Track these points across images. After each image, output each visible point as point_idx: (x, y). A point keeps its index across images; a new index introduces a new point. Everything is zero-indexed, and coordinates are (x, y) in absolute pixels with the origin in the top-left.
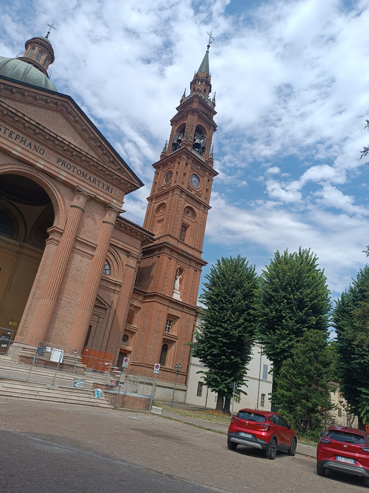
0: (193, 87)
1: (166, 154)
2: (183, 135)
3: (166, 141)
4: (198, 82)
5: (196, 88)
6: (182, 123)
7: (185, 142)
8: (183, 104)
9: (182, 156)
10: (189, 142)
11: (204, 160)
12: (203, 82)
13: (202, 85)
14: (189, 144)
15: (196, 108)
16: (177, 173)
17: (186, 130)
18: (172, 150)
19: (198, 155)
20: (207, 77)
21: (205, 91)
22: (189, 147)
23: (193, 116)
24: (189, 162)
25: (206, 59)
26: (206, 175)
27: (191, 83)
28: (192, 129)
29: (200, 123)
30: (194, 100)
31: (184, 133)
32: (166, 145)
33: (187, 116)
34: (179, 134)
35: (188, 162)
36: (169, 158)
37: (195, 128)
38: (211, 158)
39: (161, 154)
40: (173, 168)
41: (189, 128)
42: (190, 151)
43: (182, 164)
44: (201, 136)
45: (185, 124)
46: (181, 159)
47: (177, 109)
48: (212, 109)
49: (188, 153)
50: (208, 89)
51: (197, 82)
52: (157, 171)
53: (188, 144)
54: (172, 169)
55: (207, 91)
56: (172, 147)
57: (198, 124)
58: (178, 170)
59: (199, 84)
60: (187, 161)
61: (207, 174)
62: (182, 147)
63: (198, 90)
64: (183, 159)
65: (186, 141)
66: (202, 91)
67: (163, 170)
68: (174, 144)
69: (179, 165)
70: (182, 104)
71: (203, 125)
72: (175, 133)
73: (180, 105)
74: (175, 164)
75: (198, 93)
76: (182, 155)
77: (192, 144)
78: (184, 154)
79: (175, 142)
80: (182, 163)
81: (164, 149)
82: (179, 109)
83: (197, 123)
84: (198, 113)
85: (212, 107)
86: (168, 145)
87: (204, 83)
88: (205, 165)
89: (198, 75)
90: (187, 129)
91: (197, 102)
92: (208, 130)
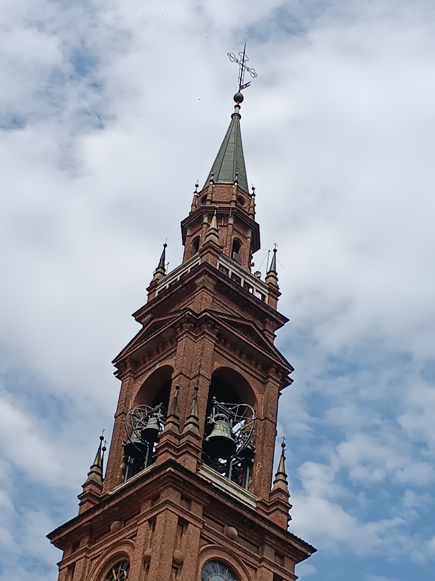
0: (191, 236)
1: (101, 487)
2: (164, 411)
3: (102, 438)
4: (210, 220)
5: (203, 241)
6: (157, 367)
7: (173, 440)
8: (159, 298)
9: (162, 495)
10: (185, 439)
11: (252, 500)
12: (227, 217)
13: (225, 229)
14: (187, 445)
15: (205, 311)
16: (147, 560)
17: (173, 392)
18: (124, 470)
19: (227, 484)
20: (240, 200)
21: (236, 246)
22: (187, 456)
23: (196, 338)
24: (191, 516)
25: (232, 140)
26: (263, 560)
27: (185, 225)
28: (196, 389)
29: (225, 364)
30: (197, 281)
31: (166, 405)
32: (99, 453)
33: (174, 340)
34: (149, 409)
35: (187, 513)
36: (112, 504)
37: (208, 384)
38: (279, 490)
39: (81, 490)
40: (128, 543)
41: (183, 382)
42: (193, 471)
43: (165, 525)
44: (234, 411)
45: (169, 369)
46: (159, 506)
47: (138, 316)
48: (267, 307)
49: (187, 479)
50: (246, 238)
51: (206, 220)
52: (68, 559)
53: (184, 447)
54: (125, 549)
55: (245, 246)
56: (125, 460)
57: (217, 365)
58: (148, 552)
59: (213, 224)
60: (182, 511)
61: (269, 554)
62: (161, 460)
63: (210, 247)
64: (167, 506)
65: (176, 436)
66: (227, 250)
67: (90, 551)
68: (130, 449)
69: (154, 530)
70: (155, 300)
71: (237, 369)
72: (132, 407)
73: (149, 304)
74: (135, 525)
75: (209, 258)
76: (162, 491)
77: (199, 444)
78: (170, 486)
79: (135, 439)
80: (163, 521)
81: (94, 469)
82: (145, 315)
83: (213, 365)
84: (213, 328)
85: (267, 299)
86: (107, 453)
87: (231, 221)
88: (257, 521)
89: (206, 196)
90: (178, 388)
91: (210, 287)
92: (260, 385)
